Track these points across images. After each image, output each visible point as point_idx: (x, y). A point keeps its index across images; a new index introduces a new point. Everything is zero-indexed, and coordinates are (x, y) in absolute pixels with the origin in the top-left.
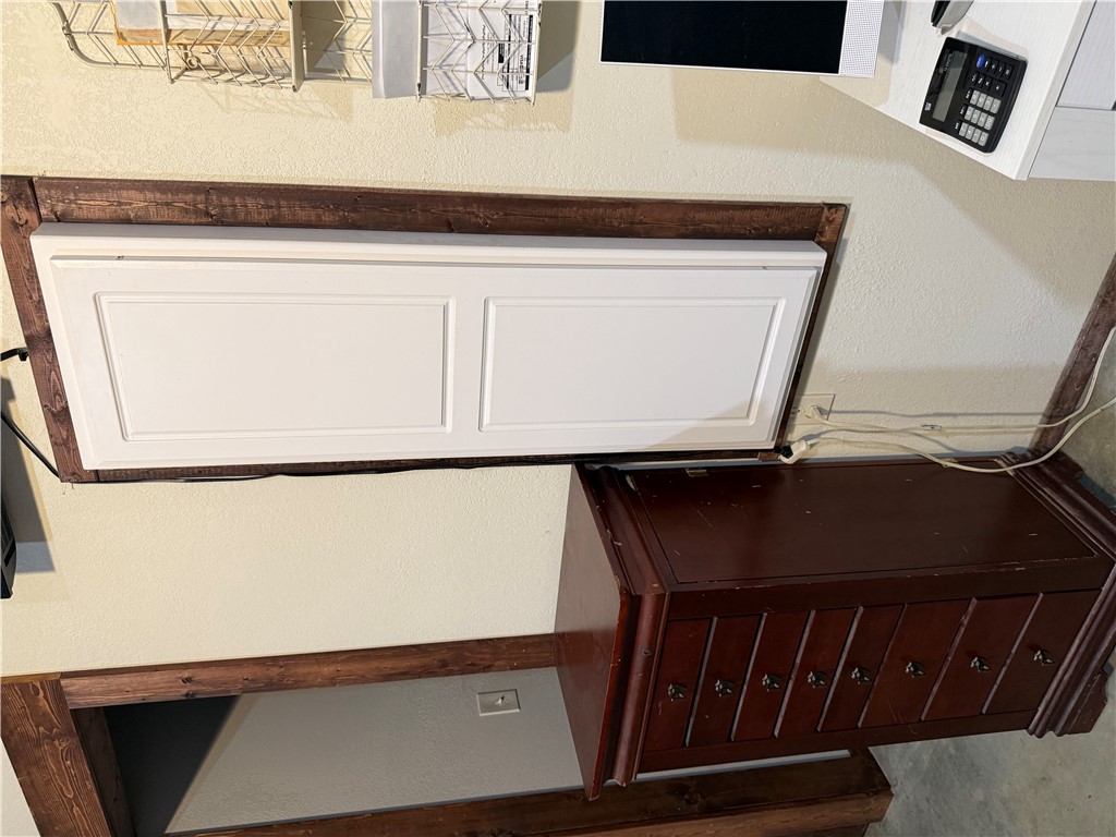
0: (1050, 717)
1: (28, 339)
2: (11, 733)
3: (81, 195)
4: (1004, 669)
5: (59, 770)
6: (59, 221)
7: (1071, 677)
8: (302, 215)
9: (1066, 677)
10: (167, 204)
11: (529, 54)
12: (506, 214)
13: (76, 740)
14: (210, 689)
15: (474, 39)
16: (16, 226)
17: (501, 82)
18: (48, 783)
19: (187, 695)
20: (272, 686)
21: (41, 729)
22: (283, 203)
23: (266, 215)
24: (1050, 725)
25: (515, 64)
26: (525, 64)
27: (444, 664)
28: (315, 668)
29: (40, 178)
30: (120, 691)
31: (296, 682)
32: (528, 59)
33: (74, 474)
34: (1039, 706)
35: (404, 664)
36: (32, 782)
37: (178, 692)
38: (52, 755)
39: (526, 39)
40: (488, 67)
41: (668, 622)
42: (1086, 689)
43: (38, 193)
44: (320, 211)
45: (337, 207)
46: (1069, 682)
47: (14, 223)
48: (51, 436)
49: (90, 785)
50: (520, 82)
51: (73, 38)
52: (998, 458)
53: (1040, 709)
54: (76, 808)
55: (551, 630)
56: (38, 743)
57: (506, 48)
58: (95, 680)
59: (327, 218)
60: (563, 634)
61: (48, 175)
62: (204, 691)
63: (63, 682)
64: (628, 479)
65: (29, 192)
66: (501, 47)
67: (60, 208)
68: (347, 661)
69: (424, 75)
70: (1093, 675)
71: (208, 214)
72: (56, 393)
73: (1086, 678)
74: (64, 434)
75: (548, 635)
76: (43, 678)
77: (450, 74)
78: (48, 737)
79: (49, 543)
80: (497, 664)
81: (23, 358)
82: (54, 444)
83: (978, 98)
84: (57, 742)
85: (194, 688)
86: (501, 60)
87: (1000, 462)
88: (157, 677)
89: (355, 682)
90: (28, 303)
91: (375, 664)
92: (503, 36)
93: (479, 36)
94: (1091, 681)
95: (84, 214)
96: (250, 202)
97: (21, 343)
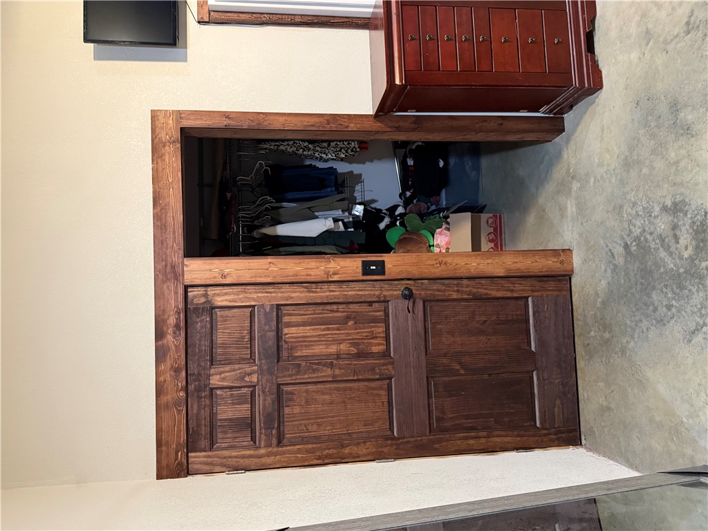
2: (155, 137)
5: (169, 163)
13: (179, 146)
18: (163, 169)
19: (226, 125)
20: (260, 125)
21: (167, 137)
27: (329, 122)
30: (201, 119)
31: (269, 124)
35: (312, 120)
36: (155, 168)
37: (222, 123)
38: (168, 153)
49: (179, 175)
54: (171, 190)
56: (164, 145)
62: (233, 124)
78: (168, 141)
79: (188, 50)
80: (351, 125)
82: (198, 6)
84: (171, 146)
85: (229, 122)
88: (215, 114)
91: (300, 119)
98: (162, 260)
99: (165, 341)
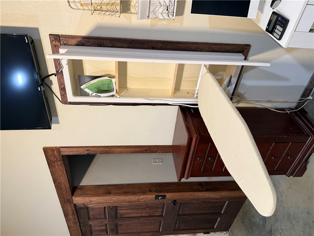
0: (292, 172)
1: (57, 71)
2: (49, 159)
3: (70, 39)
4: (281, 160)
5: (58, 168)
6: (65, 45)
7: (297, 163)
8: (119, 45)
9: (296, 163)
10: (89, 42)
11: (174, 9)
12: (166, 46)
13: (62, 162)
14: (93, 152)
15: (161, 5)
16: (55, 46)
17: (167, 15)
18: (56, 171)
19: (88, 153)
20: (107, 153)
21: (55, 159)
22: (115, 42)
23: (111, 45)
24: (292, 174)
25: (170, 11)
26: (173, 11)
27: (146, 150)
28: (117, 149)
29: (61, 35)
30: (73, 152)
31: (112, 152)
32: (174, 10)
33: (65, 102)
34: (289, 169)
35: (137, 150)
36: (52, 171)
37: (86, 153)
38: (57, 165)
39: (173, 5)
40: (164, 12)
41: (198, 143)
42: (301, 166)
43: (60, 39)
44: (123, 44)
45: (127, 43)
46: (297, 164)
47: (55, 45)
48: (60, 93)
49: (65, 172)
50: (171, 15)
51: (69, 4)
52: (286, 109)
53: (289, 170)
54: (61, 177)
55: (171, 144)
56: (54, 162)
57: (169, 7)
58: (67, 149)
59: (125, 46)
60: (174, 145)
61: (62, 34)
62: (91, 153)
63: (60, 149)
64: (192, 110)
65: (58, 38)
66: (167, 7)
67: (65, 42)
68: (124, 148)
69: (149, 13)
70: (303, 163)
71: (98, 44)
72: (62, 84)
73: (301, 164)
74: (63, 93)
75: (170, 145)
76: (56, 147)
77: (155, 13)
78: (56, 161)
79: (59, 117)
80: (158, 151)
81: (55, 76)
82: (61, 95)
83: (278, 27)
84: (58, 162)
85: (89, 152)
86: (167, 10)
87: (286, 110)
88: (81, 149)
89: (126, 153)
90: (57, 63)
91: (130, 149)
92: (168, 4)
93: (162, 5)
94: (302, 164)
95: (70, 43)
96: (107, 42)
97: (55, 72)
98: (62, 198)
99: (69, 217)
